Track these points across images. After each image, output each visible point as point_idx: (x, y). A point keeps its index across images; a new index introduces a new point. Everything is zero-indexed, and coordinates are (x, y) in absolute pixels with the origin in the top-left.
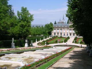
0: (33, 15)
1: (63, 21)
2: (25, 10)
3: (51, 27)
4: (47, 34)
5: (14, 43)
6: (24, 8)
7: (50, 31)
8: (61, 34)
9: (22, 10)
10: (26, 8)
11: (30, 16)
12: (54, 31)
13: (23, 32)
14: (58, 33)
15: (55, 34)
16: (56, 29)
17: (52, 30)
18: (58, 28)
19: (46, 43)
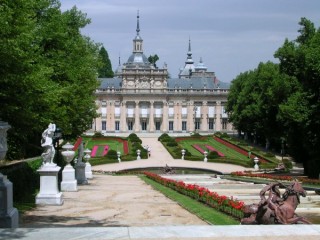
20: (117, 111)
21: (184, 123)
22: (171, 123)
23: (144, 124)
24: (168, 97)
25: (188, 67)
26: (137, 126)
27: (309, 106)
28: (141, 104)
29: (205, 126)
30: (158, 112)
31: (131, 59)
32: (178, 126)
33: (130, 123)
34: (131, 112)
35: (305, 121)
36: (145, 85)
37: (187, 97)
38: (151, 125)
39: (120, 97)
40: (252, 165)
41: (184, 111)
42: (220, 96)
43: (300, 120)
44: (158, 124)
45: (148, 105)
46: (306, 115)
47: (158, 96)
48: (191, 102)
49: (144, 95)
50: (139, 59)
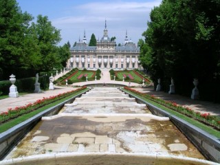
0: (59, 30)
1: (84, 41)
2: (45, 22)
3: (67, 52)
4: (61, 65)
5: (39, 84)
6: (43, 16)
7: (64, 59)
8: (83, 64)
9: (38, 22)
10: (46, 18)
11: (54, 32)
12: (71, 60)
13: (45, 61)
14: (77, 64)
15: (72, 64)
16: (74, 56)
17: (69, 58)
18: (77, 54)
19: (67, 81)
20: (94, 60)
21: (122, 65)
22: (117, 65)
23: (105, 65)
24: (115, 54)
25: (126, 42)
26: (103, 66)
27: (152, 57)
28: (104, 57)
29: (131, 66)
30: (111, 60)
31: (103, 38)
32: (119, 66)
33: (100, 65)
34: (100, 60)
35: (150, 65)
36: (106, 49)
37: (124, 54)
38: (108, 66)
39: (95, 54)
40: (142, 83)
41: (122, 60)
42: (137, 54)
43: (148, 64)
44: (111, 65)
45: (107, 57)
46: (150, 62)
47: (111, 53)
48: (125, 56)
49: (105, 53)
50: (106, 38)
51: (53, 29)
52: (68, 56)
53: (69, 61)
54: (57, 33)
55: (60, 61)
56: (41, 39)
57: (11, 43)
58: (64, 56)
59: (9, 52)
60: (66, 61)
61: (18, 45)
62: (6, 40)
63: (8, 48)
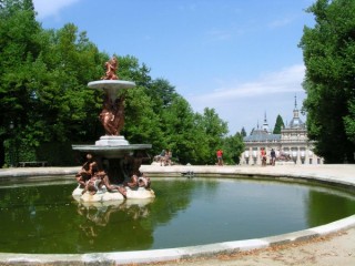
0: (227, 122)
1: (264, 127)
2: (212, 114)
3: (240, 143)
6: (210, 109)
7: (236, 153)
9: (205, 114)
10: (213, 110)
11: (221, 125)
12: (246, 153)
14: (255, 159)
15: (247, 159)
16: (251, 148)
17: (243, 152)
18: (255, 146)
23: (295, 160)
24: (309, 145)
28: (292, 149)
30: (303, 153)
31: (292, 122)
32: (315, 161)
38: (299, 161)
39: (280, 145)
44: (303, 160)
47: (302, 144)
49: (294, 144)
50: (296, 122)
51: (220, 121)
52: (241, 149)
53: (243, 154)
54: (224, 125)
55: (231, 155)
56: (208, 132)
57: (186, 138)
58: (236, 149)
59: (184, 145)
60: (239, 155)
61: (192, 139)
62: (181, 136)
63: (184, 142)
